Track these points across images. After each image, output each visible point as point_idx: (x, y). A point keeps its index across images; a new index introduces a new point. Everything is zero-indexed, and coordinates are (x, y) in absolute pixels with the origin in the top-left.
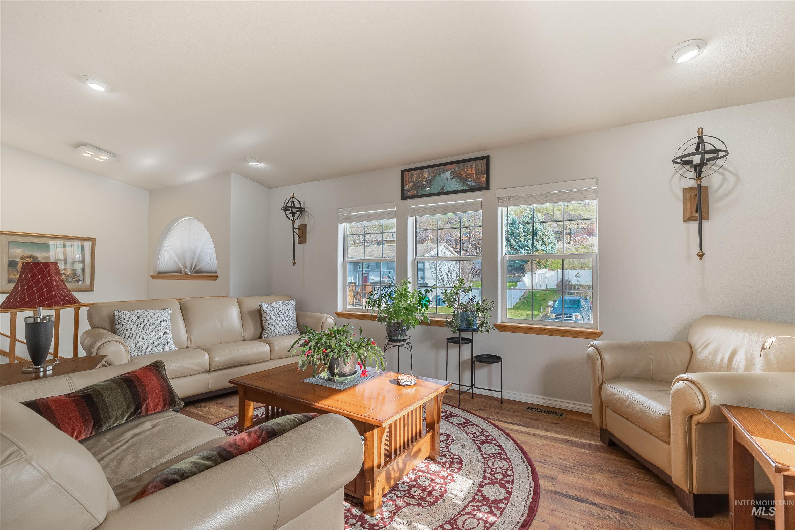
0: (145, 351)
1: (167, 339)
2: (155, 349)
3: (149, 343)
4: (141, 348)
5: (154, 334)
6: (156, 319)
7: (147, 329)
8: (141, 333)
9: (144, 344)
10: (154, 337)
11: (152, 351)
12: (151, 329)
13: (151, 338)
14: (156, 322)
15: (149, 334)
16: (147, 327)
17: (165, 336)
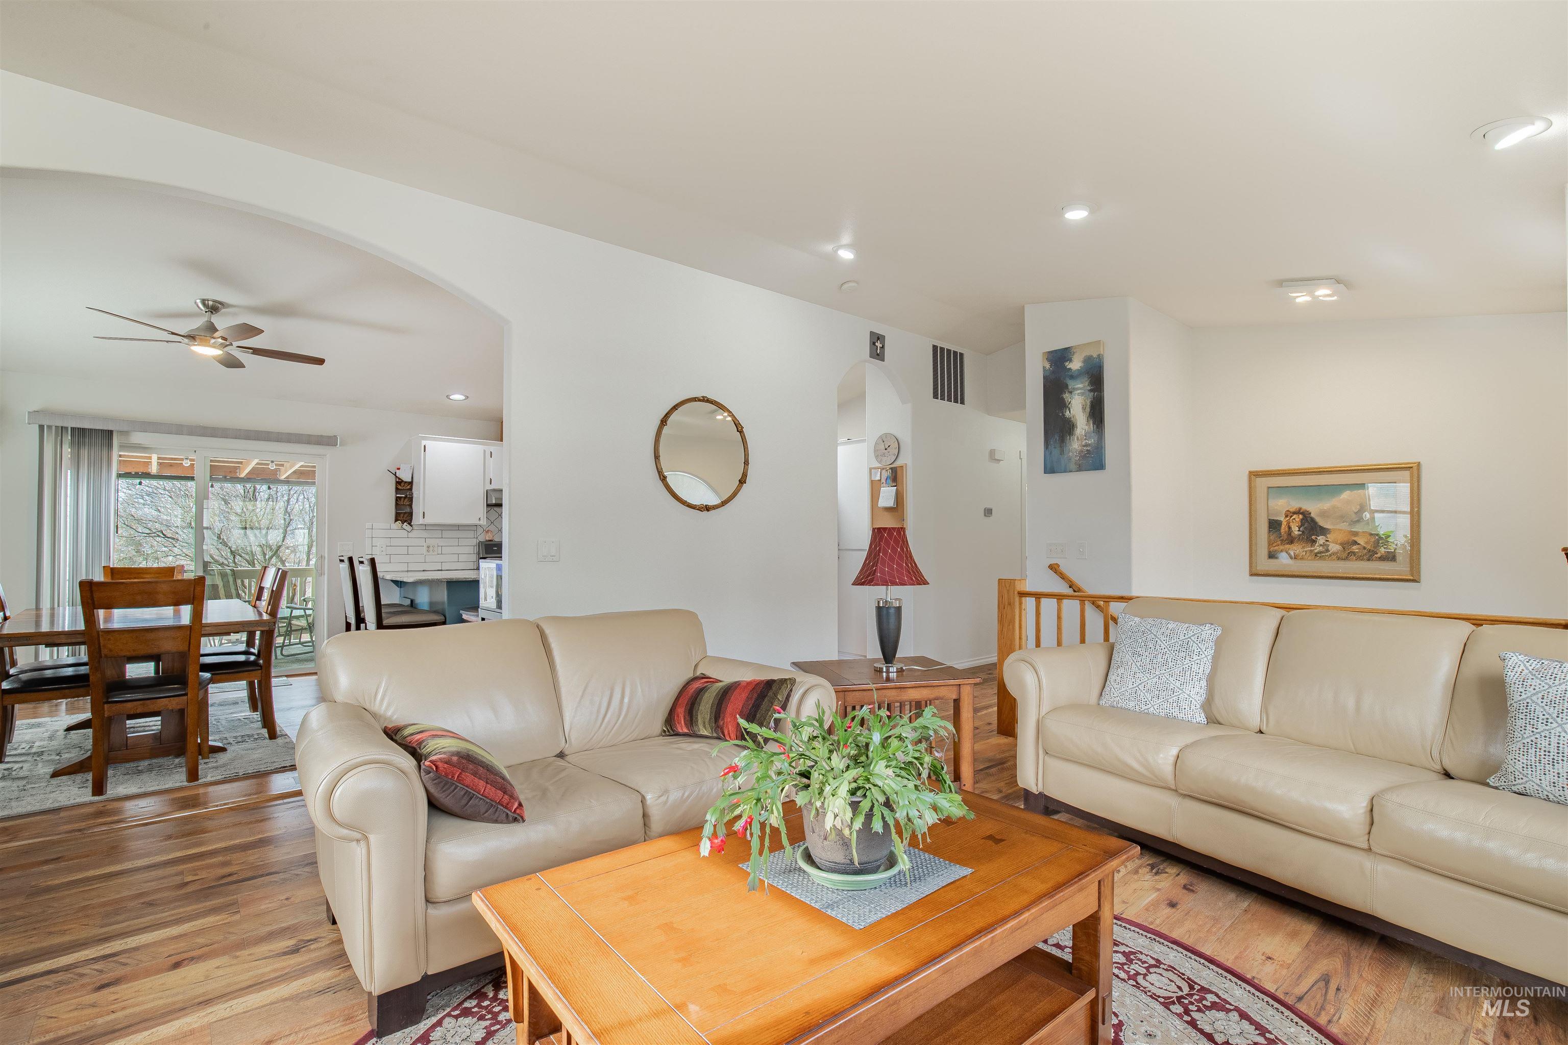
0: (1132, 704)
1: (1180, 692)
2: (1150, 706)
3: (1142, 689)
4: (1126, 694)
5: (1157, 673)
6: (1173, 641)
7: (1148, 660)
8: (1136, 664)
9: (1133, 688)
10: (1154, 680)
11: (1144, 708)
12: (1155, 661)
13: (1148, 679)
14: (1170, 649)
15: (1147, 671)
16: (1148, 655)
17: (1178, 684)
